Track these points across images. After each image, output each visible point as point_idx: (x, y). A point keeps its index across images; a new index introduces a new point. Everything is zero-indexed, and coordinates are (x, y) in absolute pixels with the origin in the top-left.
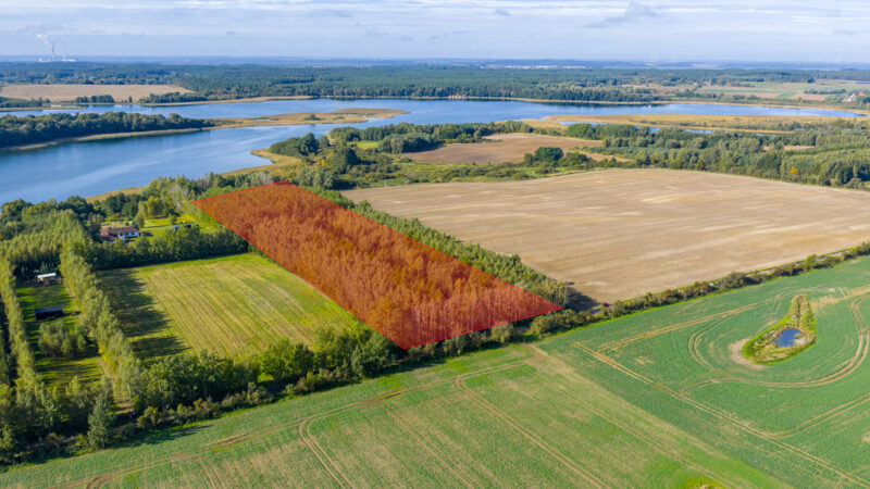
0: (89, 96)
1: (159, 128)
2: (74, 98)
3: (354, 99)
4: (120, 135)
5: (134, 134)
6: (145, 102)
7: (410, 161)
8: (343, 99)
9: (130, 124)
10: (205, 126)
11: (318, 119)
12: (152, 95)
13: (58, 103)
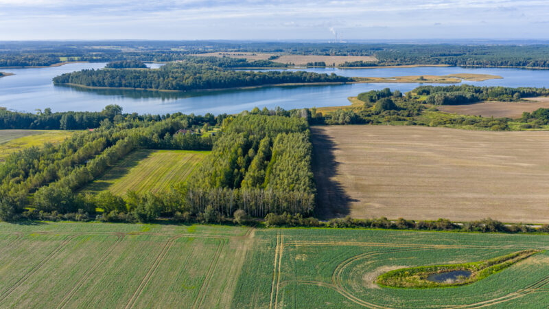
0: (314, 62)
1: (321, 81)
2: (306, 63)
3: (481, 67)
4: (297, 84)
5: (306, 84)
6: (341, 66)
7: (437, 110)
8: (473, 67)
9: (305, 78)
10: (349, 81)
11: (425, 80)
12: (346, 62)
13: (298, 66)
